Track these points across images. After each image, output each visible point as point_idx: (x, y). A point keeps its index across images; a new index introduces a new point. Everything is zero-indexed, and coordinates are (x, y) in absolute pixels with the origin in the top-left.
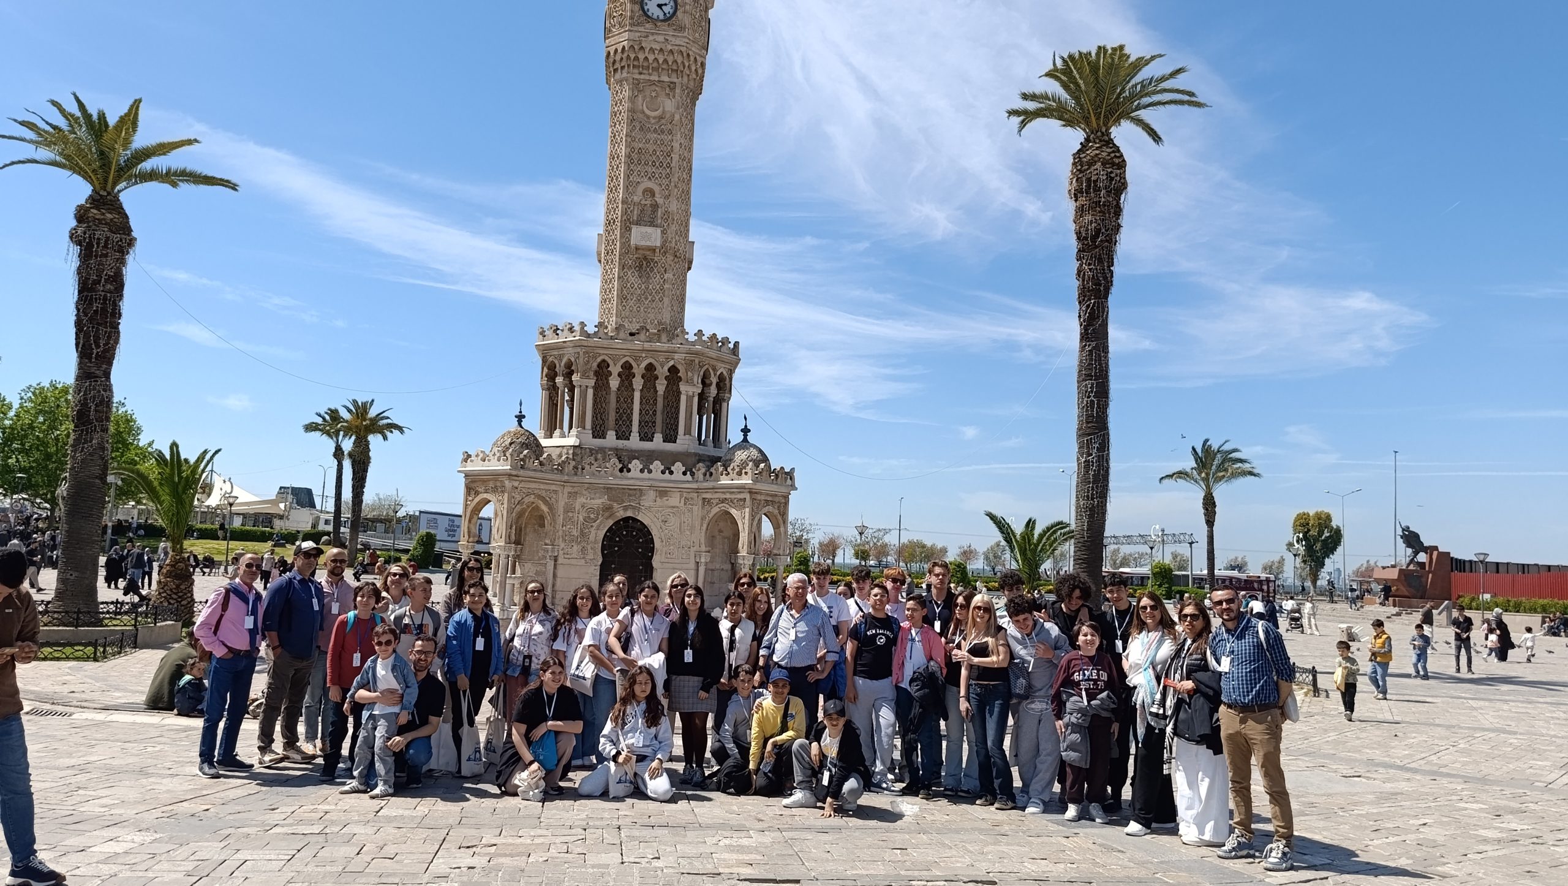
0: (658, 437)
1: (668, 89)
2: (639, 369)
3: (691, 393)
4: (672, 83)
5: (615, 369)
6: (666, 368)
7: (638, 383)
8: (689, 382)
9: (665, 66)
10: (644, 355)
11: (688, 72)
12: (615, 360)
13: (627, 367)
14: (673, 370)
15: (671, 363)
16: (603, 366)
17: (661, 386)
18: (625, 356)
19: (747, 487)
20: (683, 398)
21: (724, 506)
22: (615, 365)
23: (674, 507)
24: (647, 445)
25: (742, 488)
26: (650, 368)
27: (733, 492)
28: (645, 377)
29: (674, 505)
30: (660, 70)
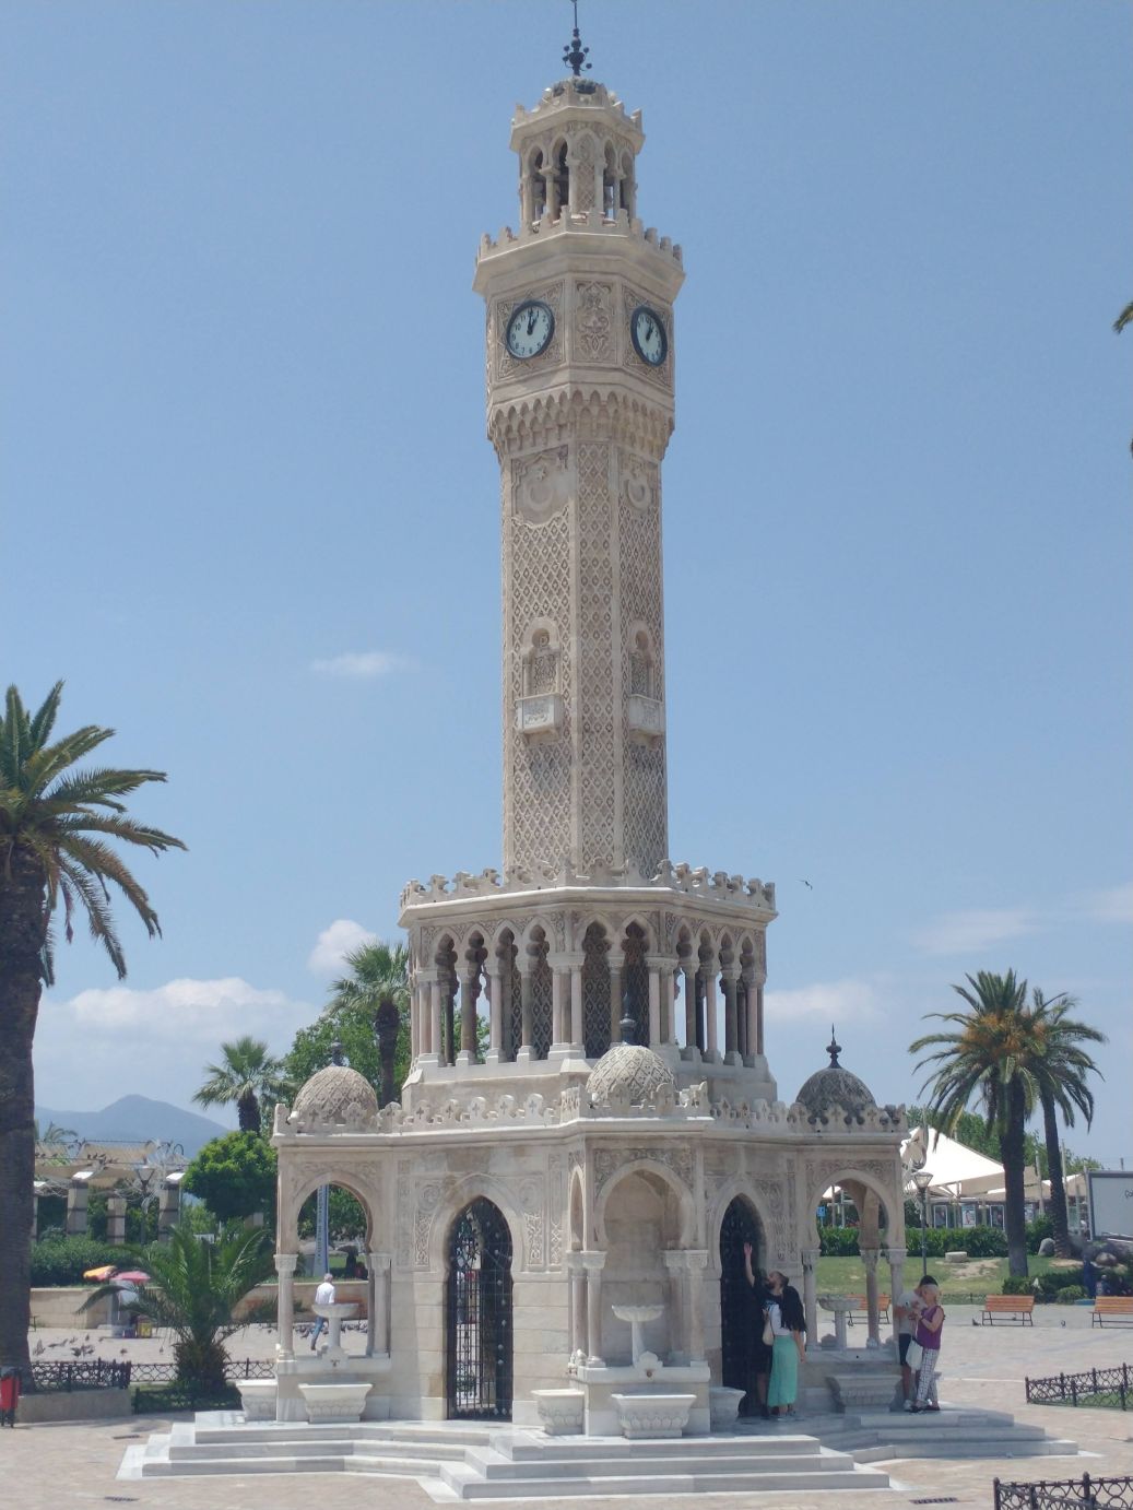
0: (524, 1052)
1: (558, 459)
2: (491, 943)
3: (565, 971)
5: (462, 949)
6: (527, 934)
7: (492, 964)
8: (561, 947)
9: (547, 425)
12: (461, 931)
13: (478, 942)
14: (539, 935)
15: (533, 923)
16: (448, 945)
17: (524, 962)
18: (472, 924)
20: (556, 979)
21: (576, 1167)
22: (461, 941)
23: (534, 1173)
24: (509, 1070)
26: (508, 937)
27: (574, 1141)
28: (501, 954)
29: (534, 1170)
30: (543, 433)
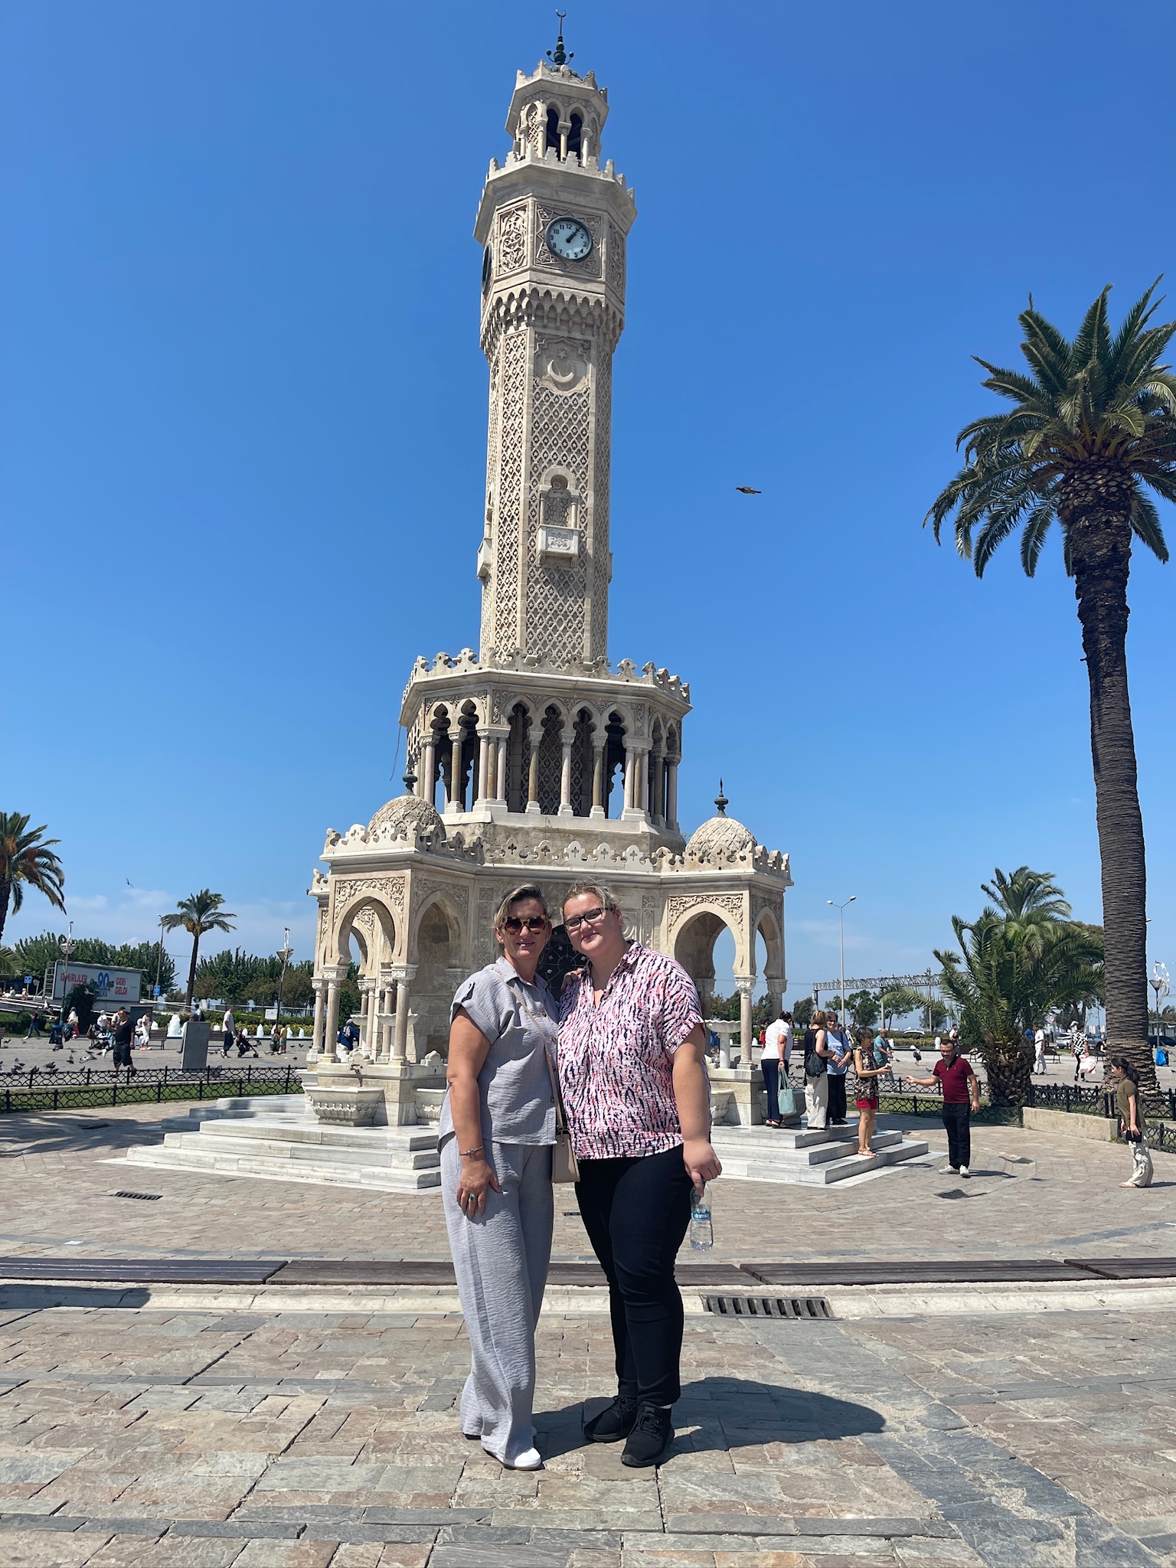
0: (596, 811)
1: (580, 349)
2: (569, 716)
3: (639, 751)
4: (586, 341)
5: (537, 716)
6: (606, 715)
7: (568, 735)
8: (639, 733)
9: (577, 319)
10: (575, 696)
11: (605, 330)
12: (538, 701)
13: (553, 712)
14: (615, 717)
15: (612, 708)
16: (523, 710)
17: (600, 740)
18: (551, 697)
19: (745, 876)
20: (629, 757)
21: (708, 907)
22: (537, 709)
24: (582, 822)
25: (736, 878)
26: (584, 714)
27: (719, 887)
28: (577, 727)
29: (629, 907)
30: (571, 323)
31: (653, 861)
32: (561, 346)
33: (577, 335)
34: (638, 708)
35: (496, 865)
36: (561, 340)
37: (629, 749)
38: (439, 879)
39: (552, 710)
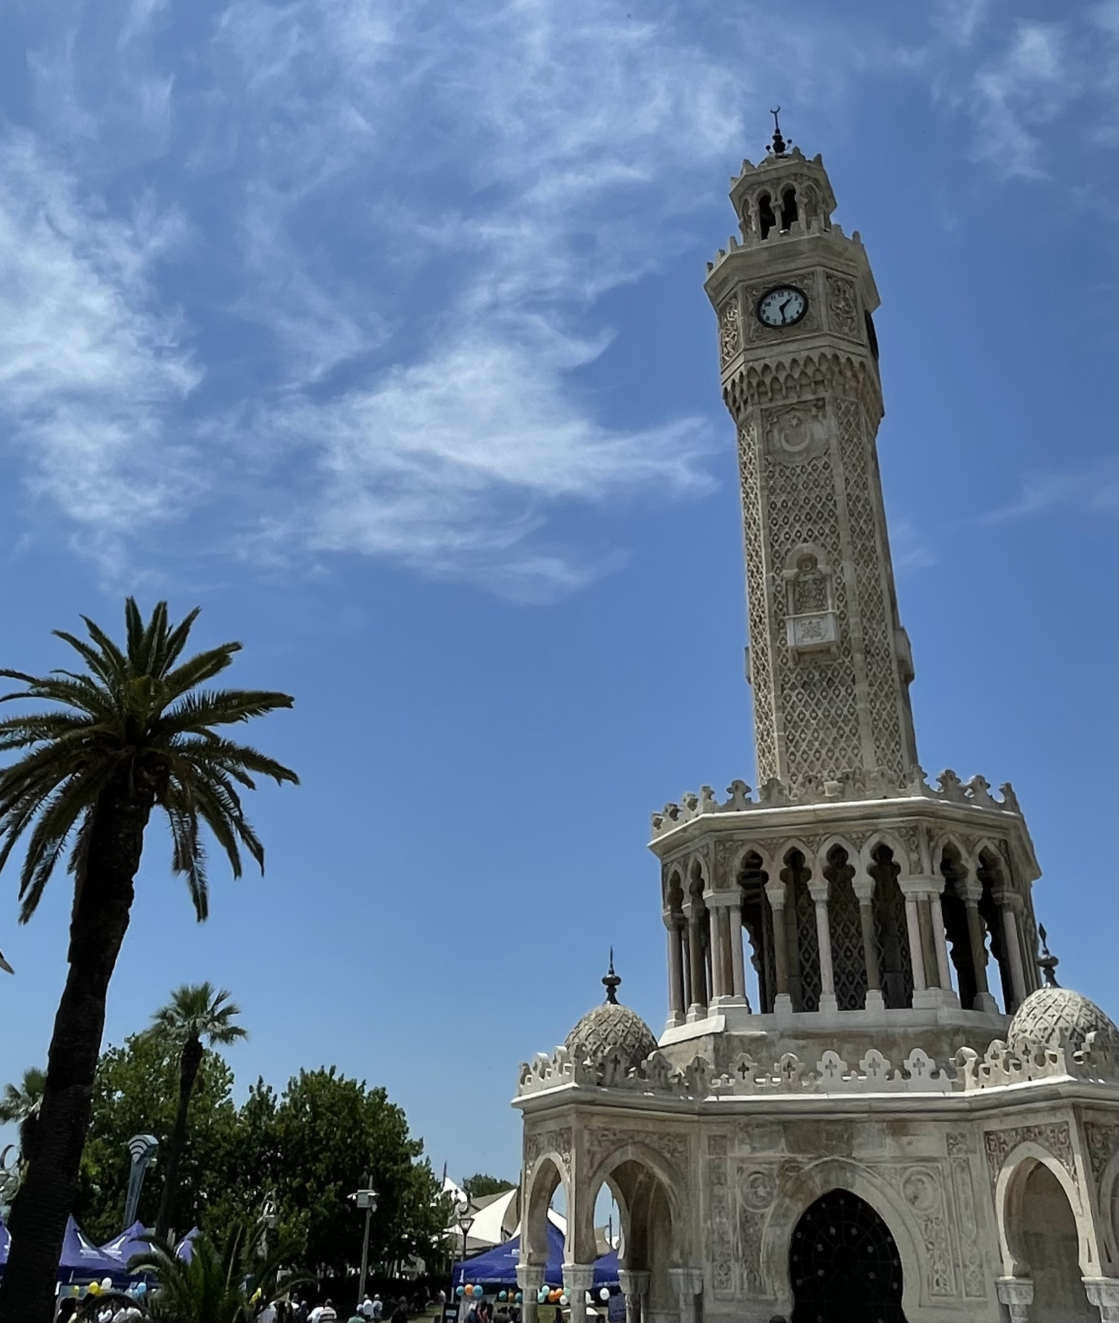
0: (874, 998)
1: (814, 409)
2: (816, 862)
3: (923, 897)
4: (818, 399)
5: (773, 868)
6: (866, 852)
7: (819, 888)
9: (804, 381)
10: (821, 832)
14: (882, 853)
15: (874, 840)
18: (788, 839)
19: (1063, 1090)
20: (910, 908)
21: (1031, 1150)
23: (926, 1160)
24: (855, 1019)
25: (1052, 1094)
27: (1036, 1111)
28: (829, 874)
29: (926, 1154)
30: (798, 387)
31: (951, 1073)
32: (793, 413)
33: (809, 397)
34: (910, 834)
35: (722, 1098)
36: (791, 409)
37: (908, 896)
38: (630, 1125)
39: (795, 859)
